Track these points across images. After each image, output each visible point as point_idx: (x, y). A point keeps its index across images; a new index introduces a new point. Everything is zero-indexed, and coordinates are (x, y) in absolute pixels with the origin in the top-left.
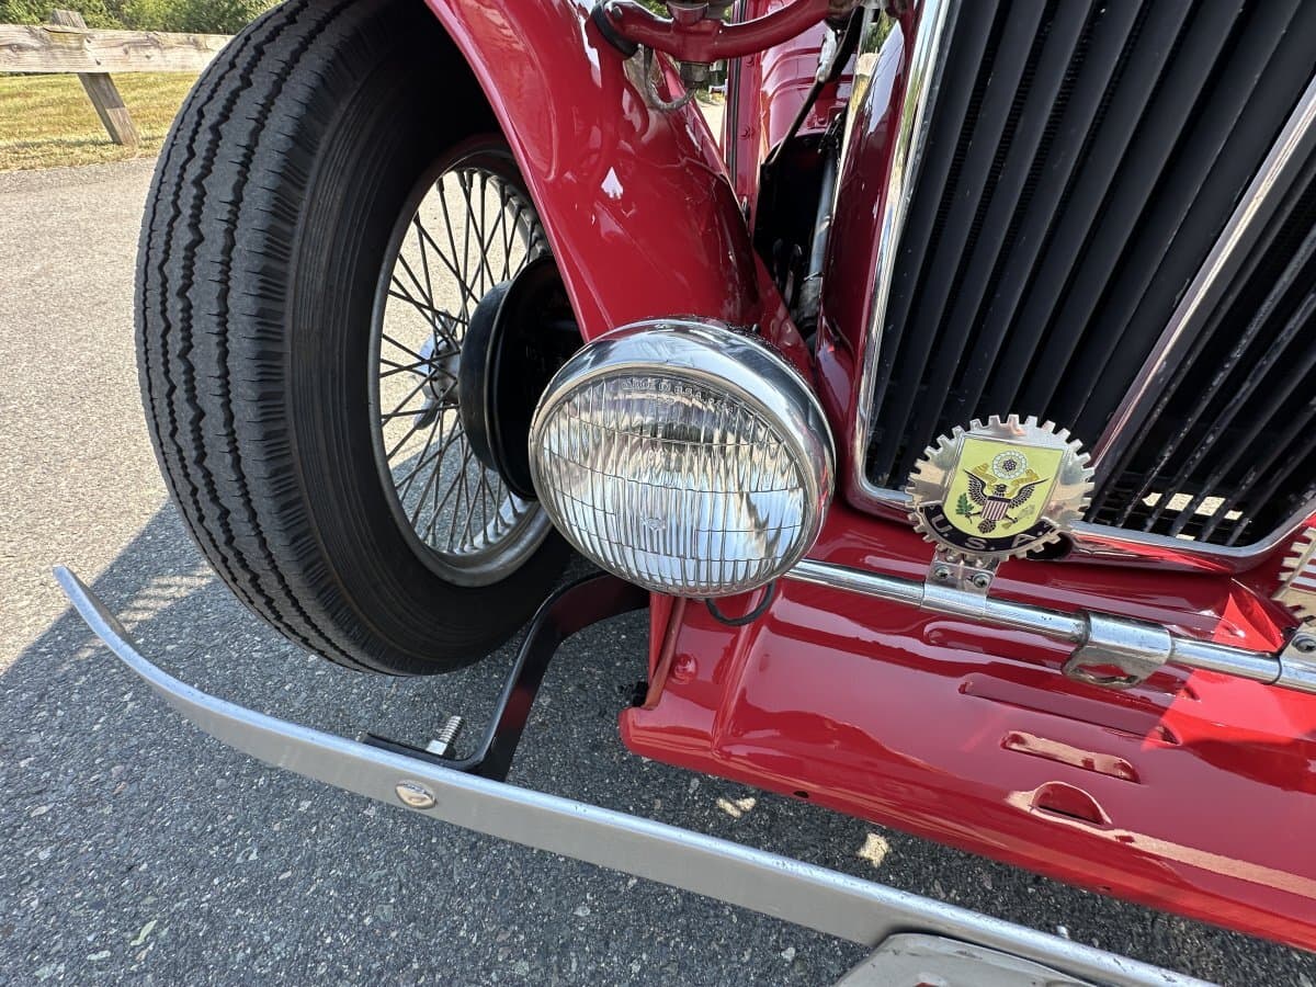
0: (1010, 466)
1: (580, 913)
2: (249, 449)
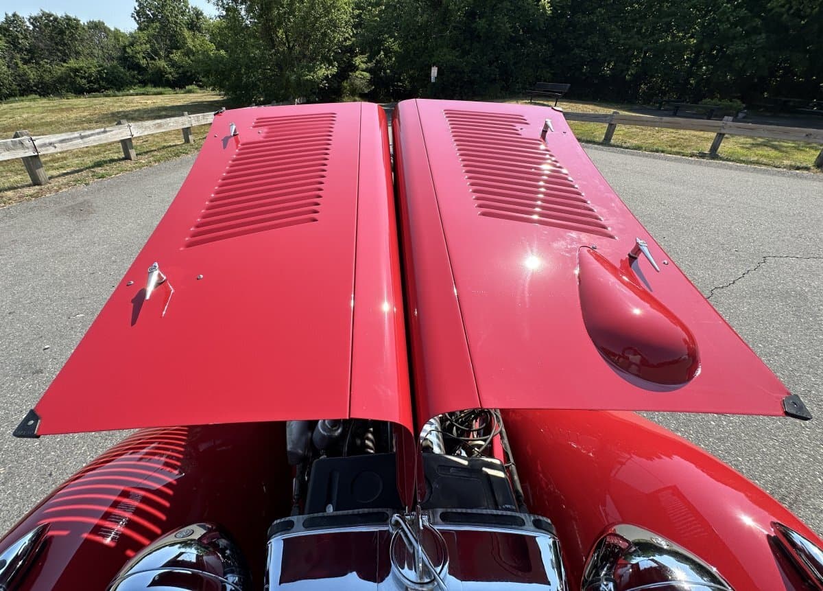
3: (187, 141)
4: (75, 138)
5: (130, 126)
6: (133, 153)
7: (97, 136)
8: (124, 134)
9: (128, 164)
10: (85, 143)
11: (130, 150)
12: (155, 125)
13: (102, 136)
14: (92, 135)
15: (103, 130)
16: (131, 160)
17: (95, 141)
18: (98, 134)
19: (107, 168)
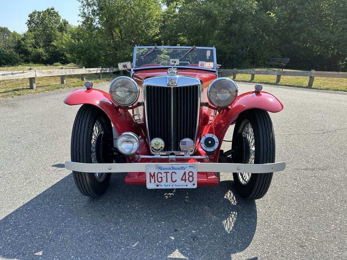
0: (157, 142)
1: (120, 220)
2: (84, 149)
3: (62, 82)
4: (9, 74)
5: (35, 71)
6: (35, 86)
7: (19, 74)
9: (32, 91)
10: (13, 77)
11: (33, 84)
12: (48, 72)
13: (22, 74)
14: (17, 73)
15: (22, 71)
16: (33, 89)
17: (18, 77)
18: (20, 73)
19: (22, 92)
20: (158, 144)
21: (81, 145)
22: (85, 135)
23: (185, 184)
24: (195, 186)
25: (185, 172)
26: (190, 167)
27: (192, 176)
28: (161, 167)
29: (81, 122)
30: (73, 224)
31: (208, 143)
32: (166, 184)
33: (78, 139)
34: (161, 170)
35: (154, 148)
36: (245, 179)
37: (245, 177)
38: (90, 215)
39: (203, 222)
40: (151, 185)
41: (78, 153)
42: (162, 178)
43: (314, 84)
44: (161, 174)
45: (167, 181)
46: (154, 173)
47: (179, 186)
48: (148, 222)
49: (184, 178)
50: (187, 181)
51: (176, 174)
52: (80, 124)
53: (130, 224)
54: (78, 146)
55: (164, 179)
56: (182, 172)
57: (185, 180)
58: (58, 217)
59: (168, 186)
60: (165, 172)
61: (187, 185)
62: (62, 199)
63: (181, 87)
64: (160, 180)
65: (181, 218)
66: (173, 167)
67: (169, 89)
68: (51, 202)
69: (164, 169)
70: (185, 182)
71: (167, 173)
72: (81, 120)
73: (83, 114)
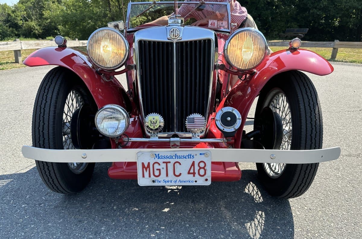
5: (21, 43)
6: (20, 59)
8: (17, 47)
9: (17, 65)
11: (19, 57)
12: (35, 44)
13: (5, 46)
15: (6, 42)
16: (19, 63)
18: (3, 45)
19: (5, 66)
20: (155, 122)
21: (46, 123)
22: (52, 109)
23: (194, 179)
24: (209, 183)
25: (194, 162)
26: (201, 154)
27: (204, 168)
28: (158, 154)
29: (46, 91)
30: (35, 233)
31: (227, 120)
32: (167, 179)
33: (42, 115)
34: (158, 159)
35: (149, 128)
36: (274, 169)
37: (274, 167)
38: (61, 220)
39: (220, 232)
40: (143, 181)
41: (41, 133)
42: (159, 170)
43: (338, 57)
44: (159, 164)
45: (167, 175)
46: (149, 163)
47: (185, 182)
48: (141, 232)
49: (192, 171)
50: (197, 175)
51: (180, 164)
52: (45, 94)
53: (116, 234)
54: (42, 124)
55: (163, 172)
56: (189, 162)
57: (194, 174)
58: (17, 223)
59: (168, 182)
60: (164, 162)
61: (196, 181)
62: (28, 197)
63: (186, 42)
64: (157, 173)
65: (188, 225)
66: (176, 154)
67: (171, 45)
68: (12, 201)
69: (163, 158)
70: (194, 176)
71: (167, 163)
72: (47, 87)
73: (50, 81)
